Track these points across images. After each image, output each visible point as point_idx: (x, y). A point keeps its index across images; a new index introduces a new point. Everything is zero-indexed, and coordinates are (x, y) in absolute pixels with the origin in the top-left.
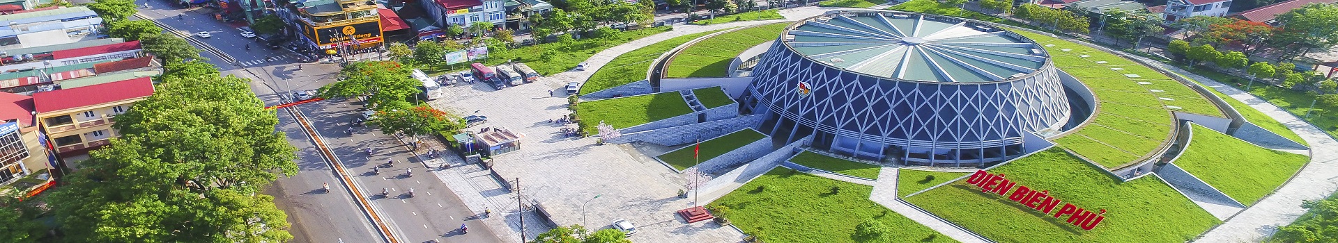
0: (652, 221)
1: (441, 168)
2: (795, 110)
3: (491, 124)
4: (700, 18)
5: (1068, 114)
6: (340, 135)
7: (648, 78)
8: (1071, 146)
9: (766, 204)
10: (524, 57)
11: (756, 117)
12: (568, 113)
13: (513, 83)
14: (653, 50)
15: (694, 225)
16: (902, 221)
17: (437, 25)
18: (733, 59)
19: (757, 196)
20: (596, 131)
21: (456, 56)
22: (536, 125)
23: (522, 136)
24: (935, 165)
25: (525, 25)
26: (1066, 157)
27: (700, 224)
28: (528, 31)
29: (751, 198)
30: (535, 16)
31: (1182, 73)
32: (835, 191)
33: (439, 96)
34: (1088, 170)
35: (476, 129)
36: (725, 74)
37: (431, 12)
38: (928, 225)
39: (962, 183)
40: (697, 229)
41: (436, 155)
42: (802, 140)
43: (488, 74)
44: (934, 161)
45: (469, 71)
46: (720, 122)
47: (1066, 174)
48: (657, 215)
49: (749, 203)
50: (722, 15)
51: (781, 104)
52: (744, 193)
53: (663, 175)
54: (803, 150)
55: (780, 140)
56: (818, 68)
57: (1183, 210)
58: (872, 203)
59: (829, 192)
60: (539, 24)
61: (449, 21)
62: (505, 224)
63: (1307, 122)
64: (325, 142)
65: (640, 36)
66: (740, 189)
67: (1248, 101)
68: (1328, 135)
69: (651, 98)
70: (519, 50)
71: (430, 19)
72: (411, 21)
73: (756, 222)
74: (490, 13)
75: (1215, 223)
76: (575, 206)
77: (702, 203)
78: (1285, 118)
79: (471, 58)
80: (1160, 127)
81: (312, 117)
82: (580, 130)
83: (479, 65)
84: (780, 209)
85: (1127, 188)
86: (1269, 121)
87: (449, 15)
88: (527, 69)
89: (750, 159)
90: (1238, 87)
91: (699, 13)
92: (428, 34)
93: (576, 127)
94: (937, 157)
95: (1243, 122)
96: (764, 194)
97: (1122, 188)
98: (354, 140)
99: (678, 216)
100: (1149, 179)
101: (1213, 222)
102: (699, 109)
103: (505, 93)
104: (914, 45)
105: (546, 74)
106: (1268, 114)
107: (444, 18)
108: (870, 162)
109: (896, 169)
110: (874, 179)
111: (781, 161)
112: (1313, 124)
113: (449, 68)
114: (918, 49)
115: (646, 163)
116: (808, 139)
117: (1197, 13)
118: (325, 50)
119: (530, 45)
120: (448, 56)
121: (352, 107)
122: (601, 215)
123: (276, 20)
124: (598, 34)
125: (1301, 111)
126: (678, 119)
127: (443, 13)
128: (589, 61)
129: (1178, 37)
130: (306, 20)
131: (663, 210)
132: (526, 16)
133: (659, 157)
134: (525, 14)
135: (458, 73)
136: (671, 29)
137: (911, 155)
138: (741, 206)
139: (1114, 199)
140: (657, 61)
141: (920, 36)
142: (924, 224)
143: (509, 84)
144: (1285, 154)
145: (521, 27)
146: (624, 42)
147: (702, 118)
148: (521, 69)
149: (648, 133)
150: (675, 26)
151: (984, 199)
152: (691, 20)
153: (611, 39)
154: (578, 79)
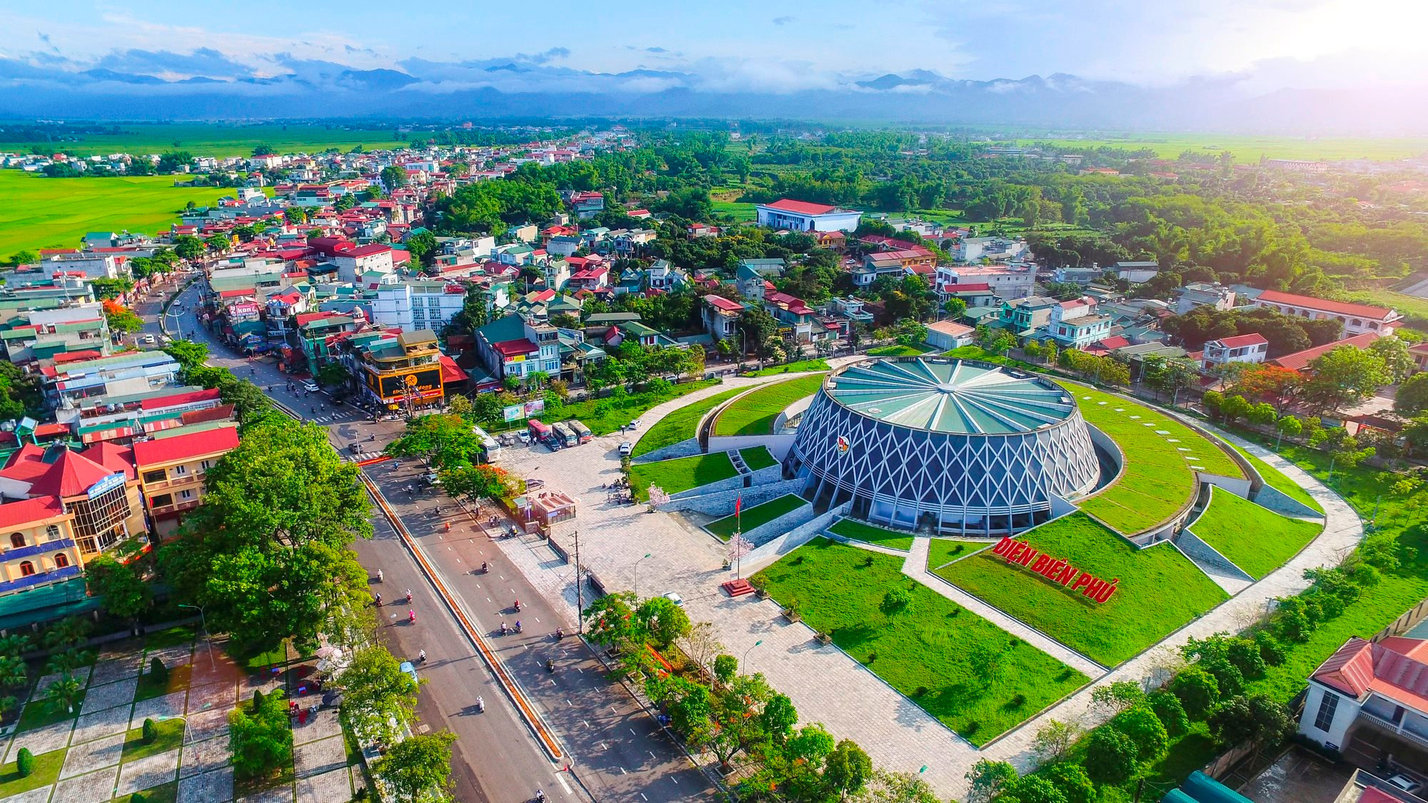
0: (698, 595)
1: (502, 538)
2: (834, 471)
3: (549, 488)
4: (749, 370)
5: (1096, 476)
6: (406, 502)
7: (697, 436)
8: (1094, 511)
9: (804, 576)
10: (579, 415)
11: (799, 482)
12: (620, 476)
13: (569, 443)
14: (702, 405)
15: (737, 598)
16: (931, 595)
17: (493, 376)
18: (777, 415)
19: (796, 568)
20: (646, 497)
21: (514, 412)
22: (590, 491)
23: (578, 501)
24: (967, 535)
25: (579, 376)
26: (1088, 523)
27: (742, 598)
28: (583, 384)
29: (791, 570)
30: (588, 365)
31: (1214, 432)
32: (869, 562)
33: (498, 458)
34: (1107, 536)
35: (534, 494)
36: (770, 431)
37: (488, 361)
38: (954, 600)
39: (988, 553)
40: (739, 603)
41: (495, 524)
42: (841, 506)
43: (545, 432)
44: (965, 531)
45: (526, 431)
46: (764, 488)
47: (1086, 542)
48: (703, 588)
49: (788, 576)
50: (771, 366)
51: (821, 465)
52: (784, 565)
53: (709, 546)
54: (842, 518)
55: (821, 508)
56: (856, 418)
57: (1195, 582)
58: (903, 575)
59: (864, 563)
60: (593, 375)
61: (507, 370)
62: (562, 597)
63: (1328, 487)
64: (391, 509)
65: (691, 390)
66: (780, 561)
67: (1276, 463)
68: (1346, 501)
69: (699, 460)
70: (573, 407)
71: (488, 370)
72: (470, 371)
73: (795, 595)
74: (546, 361)
75: (1224, 598)
76: (627, 578)
77: (745, 576)
78: (1308, 482)
79: (529, 413)
80: (1182, 489)
81: (378, 482)
82: (632, 496)
83: (535, 422)
84: (817, 582)
85: (1144, 558)
86: (1290, 485)
87: (506, 363)
88: (583, 428)
89: (790, 527)
90: (1267, 447)
91: (748, 363)
92: (486, 386)
93: (628, 492)
94: (968, 526)
95: (1262, 485)
96: (804, 566)
97: (1138, 557)
98: (420, 506)
99: (722, 590)
100: (1164, 547)
101: (1222, 596)
102: (744, 471)
103: (562, 453)
104: (948, 392)
105: (600, 433)
106: (1292, 478)
107: (502, 366)
108: (905, 532)
109: (927, 540)
110: (907, 550)
111: (821, 531)
112: (1333, 490)
113: (506, 426)
114: (952, 398)
115: (694, 533)
116: (847, 505)
117: (1234, 359)
118: (387, 405)
119: (583, 401)
120: (507, 411)
121: (415, 471)
122: (651, 588)
123: (339, 369)
124: (649, 388)
125: (1324, 475)
126: (724, 483)
127: (500, 360)
128: (641, 418)
129: (1216, 389)
130: (371, 367)
131: (709, 583)
132: (580, 366)
133: (706, 526)
134: (579, 362)
135: (515, 433)
136: (720, 382)
137: (944, 524)
138: (781, 579)
139: (1129, 569)
140: (706, 417)
141: (955, 383)
142: (951, 598)
143: (565, 445)
144: (1301, 522)
145: (576, 380)
146: (675, 397)
147: (747, 482)
148: (576, 426)
149: (697, 500)
150: (725, 379)
151: (1008, 571)
152: (740, 372)
153: (663, 393)
154: (631, 439)
